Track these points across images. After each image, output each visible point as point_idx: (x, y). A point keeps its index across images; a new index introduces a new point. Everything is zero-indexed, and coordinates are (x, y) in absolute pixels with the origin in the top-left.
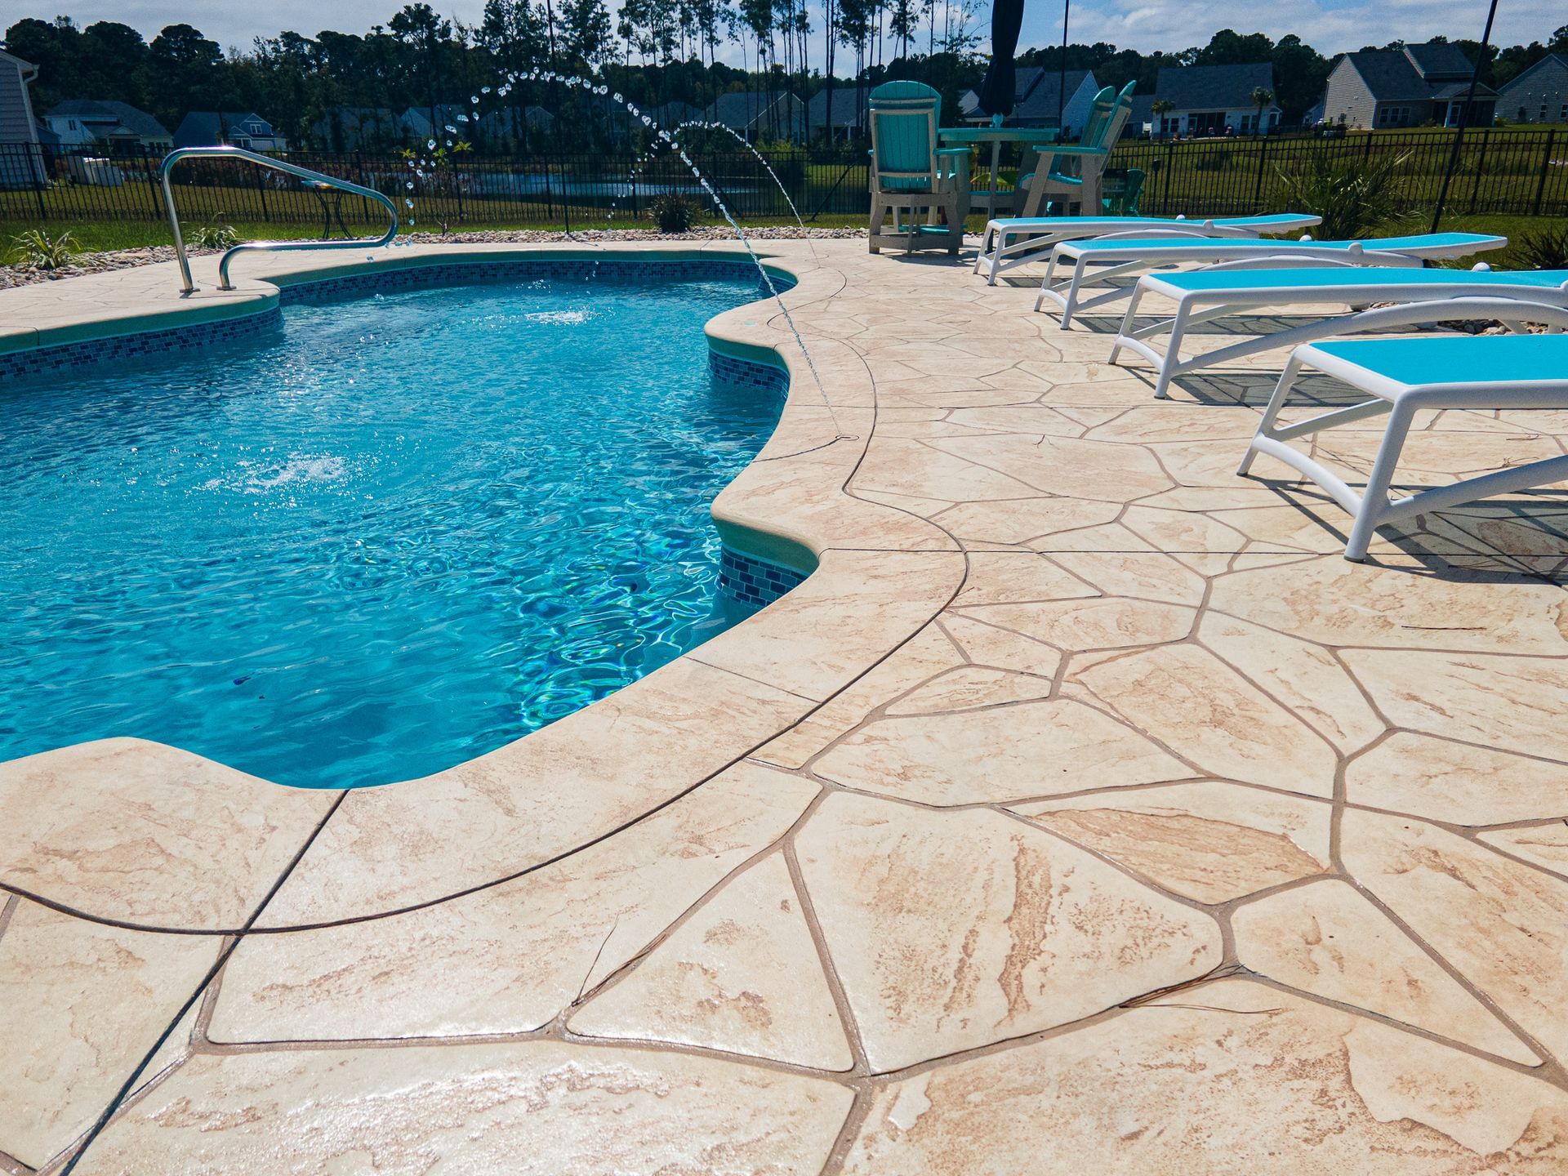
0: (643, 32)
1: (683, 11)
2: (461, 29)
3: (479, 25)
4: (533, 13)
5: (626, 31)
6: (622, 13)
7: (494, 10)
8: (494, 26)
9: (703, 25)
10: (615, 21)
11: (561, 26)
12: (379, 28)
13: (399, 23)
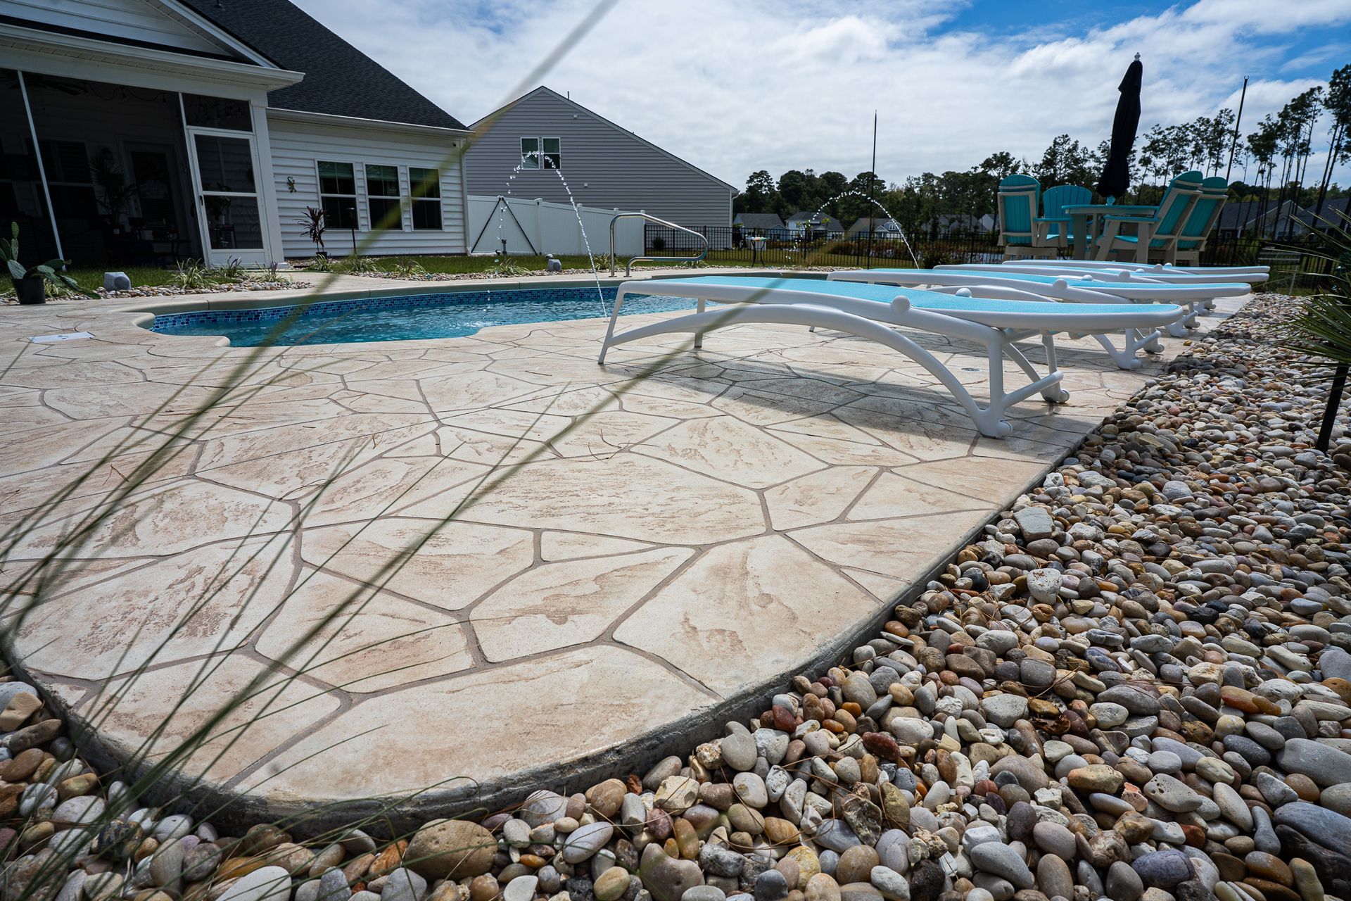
0: (1160, 162)
1: (1197, 145)
2: (1026, 166)
3: (1039, 162)
4: (1079, 154)
5: (1145, 162)
6: (1145, 150)
7: (1053, 153)
8: (1049, 162)
9: (1211, 154)
10: (1139, 155)
11: (1098, 160)
12: (976, 168)
13: (988, 164)
